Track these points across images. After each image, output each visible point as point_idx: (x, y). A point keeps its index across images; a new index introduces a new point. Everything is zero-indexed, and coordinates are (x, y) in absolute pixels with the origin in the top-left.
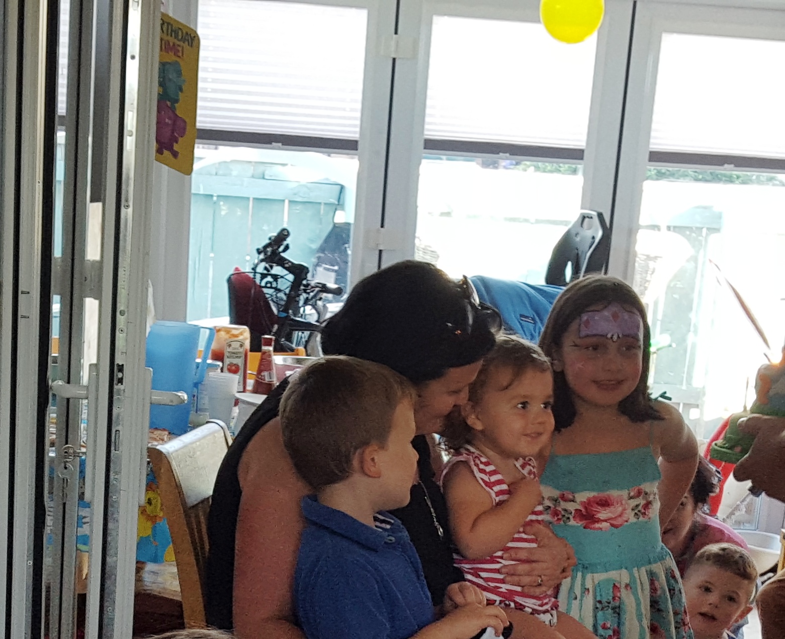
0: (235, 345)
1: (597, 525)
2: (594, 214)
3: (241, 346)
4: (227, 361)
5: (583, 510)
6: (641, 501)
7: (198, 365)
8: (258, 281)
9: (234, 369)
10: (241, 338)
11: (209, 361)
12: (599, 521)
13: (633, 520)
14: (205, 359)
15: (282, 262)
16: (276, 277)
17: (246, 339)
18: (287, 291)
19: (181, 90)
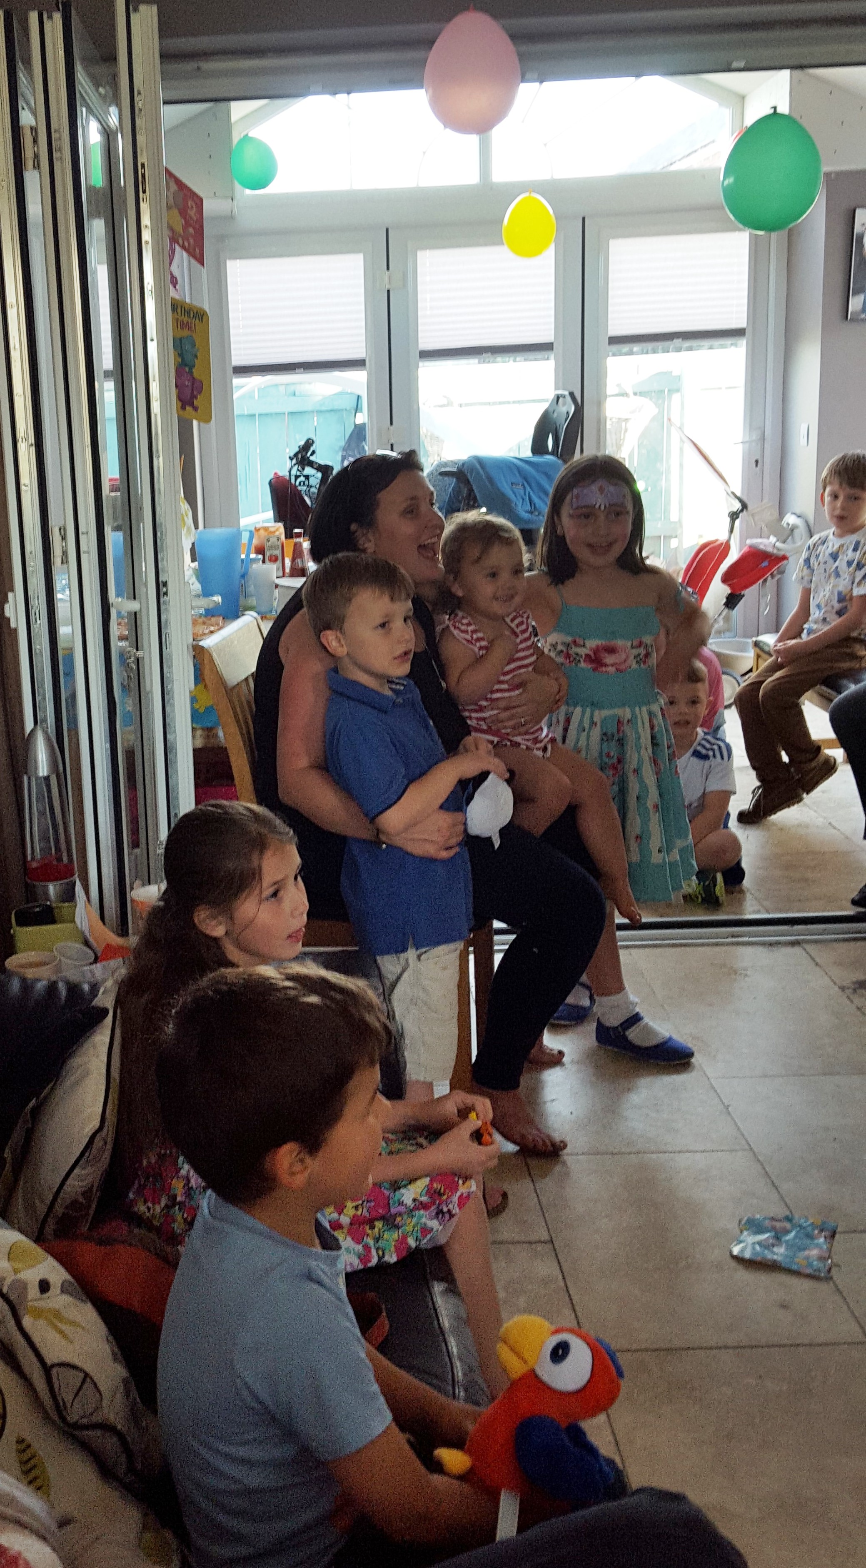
0: (273, 540)
1: (604, 669)
2: (567, 393)
3: (278, 539)
4: (268, 554)
5: (593, 655)
6: (642, 651)
7: (243, 560)
8: (293, 481)
9: (274, 559)
10: (277, 533)
11: (253, 556)
12: (606, 665)
13: (634, 666)
14: (248, 556)
15: (311, 464)
16: (307, 477)
17: (281, 534)
18: (318, 486)
19: (196, 357)
